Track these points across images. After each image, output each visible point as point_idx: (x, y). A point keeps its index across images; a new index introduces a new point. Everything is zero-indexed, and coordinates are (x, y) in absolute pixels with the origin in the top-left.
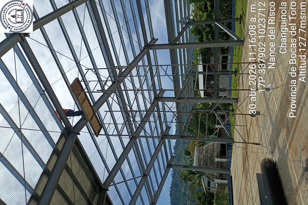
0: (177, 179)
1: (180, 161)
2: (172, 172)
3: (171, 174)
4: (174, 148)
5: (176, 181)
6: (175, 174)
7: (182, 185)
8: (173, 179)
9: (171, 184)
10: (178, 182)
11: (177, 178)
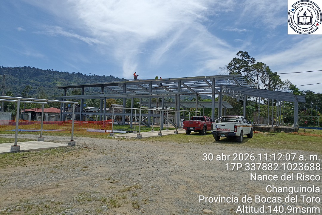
0: (44, 76)
1: (65, 79)
2: (52, 70)
3: (49, 69)
4: (80, 73)
5: (42, 74)
6: (50, 74)
7: (38, 81)
8: (45, 71)
9: (38, 68)
10: (41, 76)
11: (46, 76)
